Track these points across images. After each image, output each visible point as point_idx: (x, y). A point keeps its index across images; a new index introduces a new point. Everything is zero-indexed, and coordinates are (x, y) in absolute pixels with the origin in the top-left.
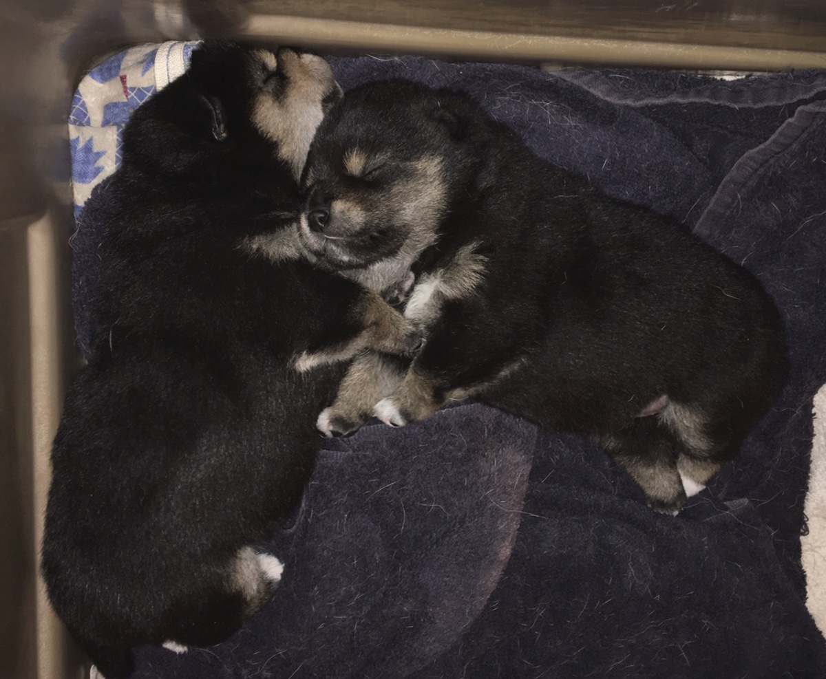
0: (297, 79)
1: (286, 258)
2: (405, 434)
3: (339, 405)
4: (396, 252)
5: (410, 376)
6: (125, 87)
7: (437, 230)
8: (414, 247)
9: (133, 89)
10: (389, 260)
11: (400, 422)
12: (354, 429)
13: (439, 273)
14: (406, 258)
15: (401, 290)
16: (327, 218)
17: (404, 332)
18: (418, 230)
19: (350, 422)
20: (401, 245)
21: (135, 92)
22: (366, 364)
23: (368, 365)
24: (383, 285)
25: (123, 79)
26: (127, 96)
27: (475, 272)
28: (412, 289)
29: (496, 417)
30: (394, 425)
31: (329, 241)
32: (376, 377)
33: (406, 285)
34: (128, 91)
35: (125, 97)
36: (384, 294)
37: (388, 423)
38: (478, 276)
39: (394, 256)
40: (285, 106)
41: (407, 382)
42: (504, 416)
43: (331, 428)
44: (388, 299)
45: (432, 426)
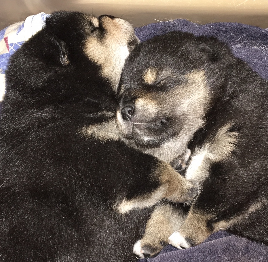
0: (112, 30)
1: (110, 139)
2: (190, 257)
3: (146, 237)
4: (178, 134)
5: (190, 214)
6: (7, 44)
7: (204, 117)
8: (189, 130)
9: (12, 45)
10: (174, 140)
11: (187, 245)
12: (157, 252)
13: (206, 146)
14: (185, 137)
15: (183, 160)
16: (133, 111)
17: (187, 187)
18: (192, 118)
19: (155, 247)
20: (181, 129)
21: (13, 46)
22: (162, 210)
23: (163, 211)
24: (171, 158)
25: (6, 40)
26: (8, 50)
27: (230, 143)
28: (190, 159)
29: (246, 244)
30: (183, 248)
31: (135, 127)
32: (169, 218)
33: (186, 157)
34: (9, 46)
35: (7, 50)
36: (172, 164)
37: (179, 247)
38: (231, 145)
39: (176, 137)
40: (105, 44)
41: (189, 219)
42: (250, 242)
43: (143, 252)
44: (175, 166)
45: (206, 251)
